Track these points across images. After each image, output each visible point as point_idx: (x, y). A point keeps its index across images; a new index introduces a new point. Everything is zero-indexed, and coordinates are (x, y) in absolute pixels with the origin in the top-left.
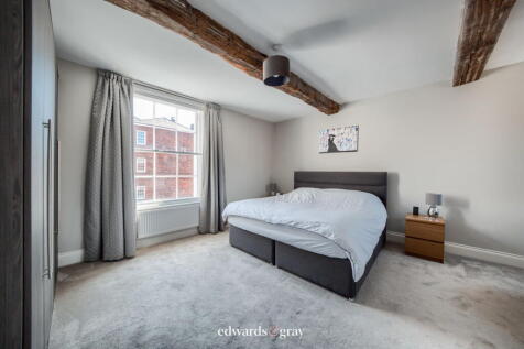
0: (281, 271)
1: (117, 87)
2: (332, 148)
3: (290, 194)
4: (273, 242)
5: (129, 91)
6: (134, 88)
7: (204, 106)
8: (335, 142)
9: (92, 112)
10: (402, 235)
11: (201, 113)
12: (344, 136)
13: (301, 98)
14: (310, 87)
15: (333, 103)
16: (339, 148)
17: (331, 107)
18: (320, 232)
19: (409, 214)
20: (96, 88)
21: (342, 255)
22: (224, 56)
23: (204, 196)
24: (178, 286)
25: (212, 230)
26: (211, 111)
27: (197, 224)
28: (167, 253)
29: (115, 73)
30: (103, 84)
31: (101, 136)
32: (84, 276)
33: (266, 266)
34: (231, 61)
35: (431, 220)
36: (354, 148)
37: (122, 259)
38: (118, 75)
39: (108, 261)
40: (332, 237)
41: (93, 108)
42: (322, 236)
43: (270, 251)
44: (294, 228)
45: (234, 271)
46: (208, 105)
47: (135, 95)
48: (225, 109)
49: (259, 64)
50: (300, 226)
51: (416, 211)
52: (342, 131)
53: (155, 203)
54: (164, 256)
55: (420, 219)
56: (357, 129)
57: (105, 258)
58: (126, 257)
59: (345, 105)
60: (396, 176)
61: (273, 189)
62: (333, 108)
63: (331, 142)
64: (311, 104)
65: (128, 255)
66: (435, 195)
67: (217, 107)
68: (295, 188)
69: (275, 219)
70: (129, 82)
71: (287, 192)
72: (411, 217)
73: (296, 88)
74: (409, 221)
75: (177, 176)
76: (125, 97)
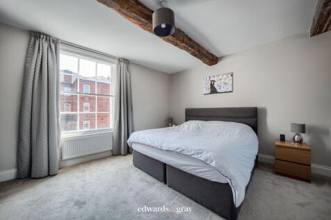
0: (171, 190)
1: (46, 45)
2: (213, 90)
3: (182, 126)
4: (165, 165)
5: (56, 48)
6: (60, 46)
7: (116, 61)
8: (215, 86)
9: (26, 62)
10: (273, 158)
11: (115, 66)
12: (222, 81)
13: (188, 50)
14: (194, 42)
15: (213, 56)
16: (218, 90)
17: (211, 59)
18: (202, 158)
19: (277, 140)
20: (29, 45)
21: (223, 181)
22: (119, 11)
23: (116, 127)
24: (80, 204)
25: (123, 152)
26: (122, 64)
27: (111, 148)
28: (84, 171)
29: (44, 34)
30: (35, 43)
31: (31, 80)
32: (9, 192)
33: (159, 184)
34: (126, 16)
35: (296, 145)
36: (230, 89)
37: (45, 177)
38: (47, 35)
39: (34, 178)
40: (213, 164)
41: (26, 60)
42: (204, 162)
43: (162, 172)
44: (180, 154)
45: (131, 189)
46: (119, 60)
47: (60, 51)
48: (132, 63)
49: (149, 18)
50: (185, 152)
51: (282, 138)
52: (220, 77)
53: (77, 132)
54: (80, 174)
55: (286, 144)
56: (232, 75)
57: (32, 176)
58: (50, 175)
59: (222, 58)
60: (264, 111)
61: (170, 122)
62: (213, 60)
63: (212, 86)
64: (195, 56)
65: (51, 173)
66: (299, 125)
67: (127, 61)
68: (186, 121)
69: (165, 147)
70: (56, 42)
71: (180, 124)
72: (278, 143)
73: (183, 42)
74: (277, 146)
75: (96, 112)
76: (52, 52)
